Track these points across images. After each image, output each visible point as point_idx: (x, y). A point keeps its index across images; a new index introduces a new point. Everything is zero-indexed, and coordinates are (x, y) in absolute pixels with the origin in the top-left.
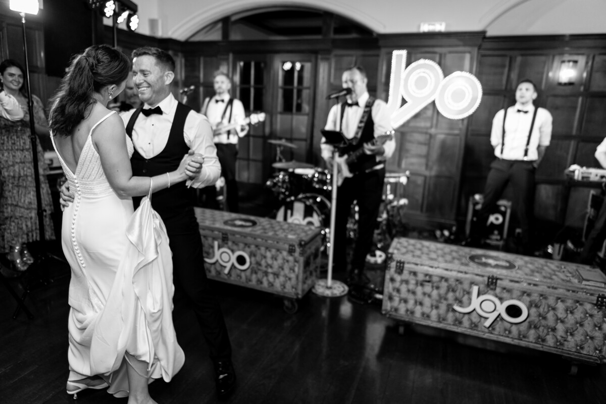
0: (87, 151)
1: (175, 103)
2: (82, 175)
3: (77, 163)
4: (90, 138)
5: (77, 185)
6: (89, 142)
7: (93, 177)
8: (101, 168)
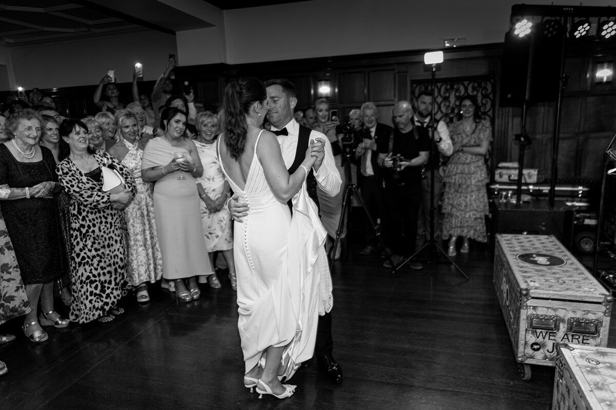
0: (254, 167)
1: (297, 126)
2: (250, 189)
3: (245, 182)
4: (255, 156)
5: (247, 199)
6: (255, 158)
7: (260, 190)
8: (266, 180)
